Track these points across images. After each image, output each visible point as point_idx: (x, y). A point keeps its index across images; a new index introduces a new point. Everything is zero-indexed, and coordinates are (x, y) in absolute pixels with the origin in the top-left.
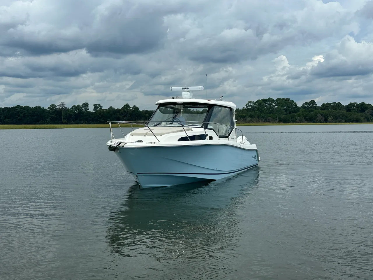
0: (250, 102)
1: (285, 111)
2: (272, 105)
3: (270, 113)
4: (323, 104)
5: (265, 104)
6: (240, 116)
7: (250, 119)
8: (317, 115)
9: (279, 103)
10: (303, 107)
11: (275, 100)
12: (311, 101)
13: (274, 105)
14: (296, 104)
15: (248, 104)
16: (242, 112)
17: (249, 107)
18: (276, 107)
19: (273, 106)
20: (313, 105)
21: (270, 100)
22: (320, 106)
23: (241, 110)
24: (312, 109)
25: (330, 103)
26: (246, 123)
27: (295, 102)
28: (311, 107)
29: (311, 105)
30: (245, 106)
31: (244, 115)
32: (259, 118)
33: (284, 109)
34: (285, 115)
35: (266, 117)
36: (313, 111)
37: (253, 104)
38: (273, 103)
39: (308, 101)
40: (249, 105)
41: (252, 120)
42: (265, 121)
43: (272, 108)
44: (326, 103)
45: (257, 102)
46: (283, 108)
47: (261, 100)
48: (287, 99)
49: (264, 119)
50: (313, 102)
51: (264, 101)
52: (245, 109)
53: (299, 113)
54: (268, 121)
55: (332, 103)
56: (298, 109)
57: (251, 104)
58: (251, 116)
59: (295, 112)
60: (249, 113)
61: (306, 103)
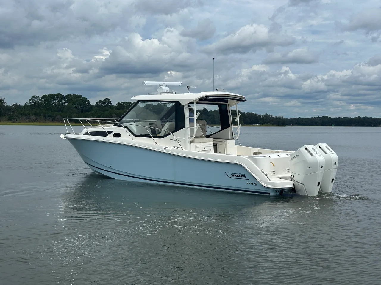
0: (35, 97)
1: (76, 109)
2: (61, 101)
3: (59, 111)
4: (118, 103)
5: (53, 101)
6: (21, 114)
7: (34, 117)
8: (112, 115)
9: (70, 100)
10: (97, 105)
11: (65, 96)
12: (105, 100)
13: (64, 101)
14: (89, 102)
15: (32, 99)
16: (24, 109)
17: (33, 103)
18: (66, 104)
19: (63, 103)
20: (108, 103)
21: (59, 96)
22: (116, 105)
23: (22, 106)
24: (107, 108)
25: (126, 103)
26: (30, 122)
27: (87, 99)
28: (105, 106)
29: (105, 103)
30: (29, 102)
31: (27, 112)
32: (45, 117)
33: (76, 108)
34: (76, 114)
35: (54, 115)
36: (107, 110)
37: (38, 100)
38: (63, 99)
39: (103, 100)
40: (33, 101)
41: (36, 119)
42: (52, 120)
43: (61, 105)
44: (122, 102)
45: (43, 97)
46: (74, 106)
47: (48, 95)
48: (78, 96)
49: (51, 118)
50: (107, 100)
51: (52, 96)
52: (28, 106)
53: (93, 112)
54: (57, 121)
55: (128, 103)
56: (91, 107)
57: (36, 100)
58: (35, 114)
59: (88, 111)
60: (33, 110)
61: (100, 101)
